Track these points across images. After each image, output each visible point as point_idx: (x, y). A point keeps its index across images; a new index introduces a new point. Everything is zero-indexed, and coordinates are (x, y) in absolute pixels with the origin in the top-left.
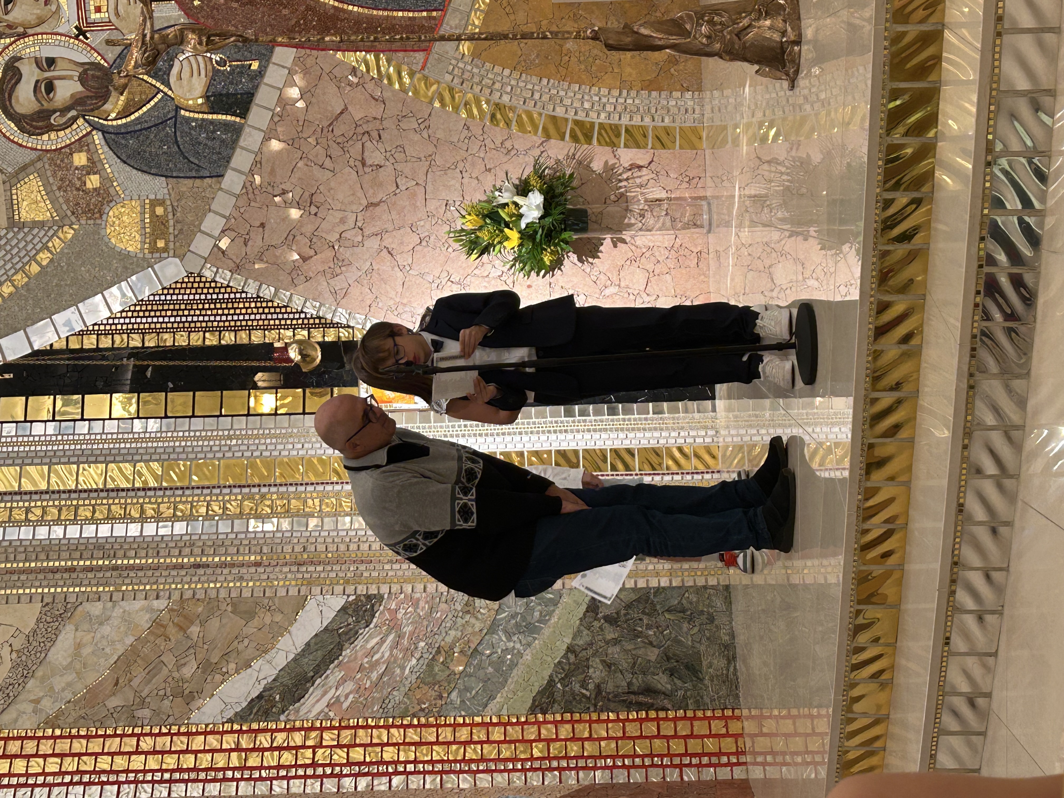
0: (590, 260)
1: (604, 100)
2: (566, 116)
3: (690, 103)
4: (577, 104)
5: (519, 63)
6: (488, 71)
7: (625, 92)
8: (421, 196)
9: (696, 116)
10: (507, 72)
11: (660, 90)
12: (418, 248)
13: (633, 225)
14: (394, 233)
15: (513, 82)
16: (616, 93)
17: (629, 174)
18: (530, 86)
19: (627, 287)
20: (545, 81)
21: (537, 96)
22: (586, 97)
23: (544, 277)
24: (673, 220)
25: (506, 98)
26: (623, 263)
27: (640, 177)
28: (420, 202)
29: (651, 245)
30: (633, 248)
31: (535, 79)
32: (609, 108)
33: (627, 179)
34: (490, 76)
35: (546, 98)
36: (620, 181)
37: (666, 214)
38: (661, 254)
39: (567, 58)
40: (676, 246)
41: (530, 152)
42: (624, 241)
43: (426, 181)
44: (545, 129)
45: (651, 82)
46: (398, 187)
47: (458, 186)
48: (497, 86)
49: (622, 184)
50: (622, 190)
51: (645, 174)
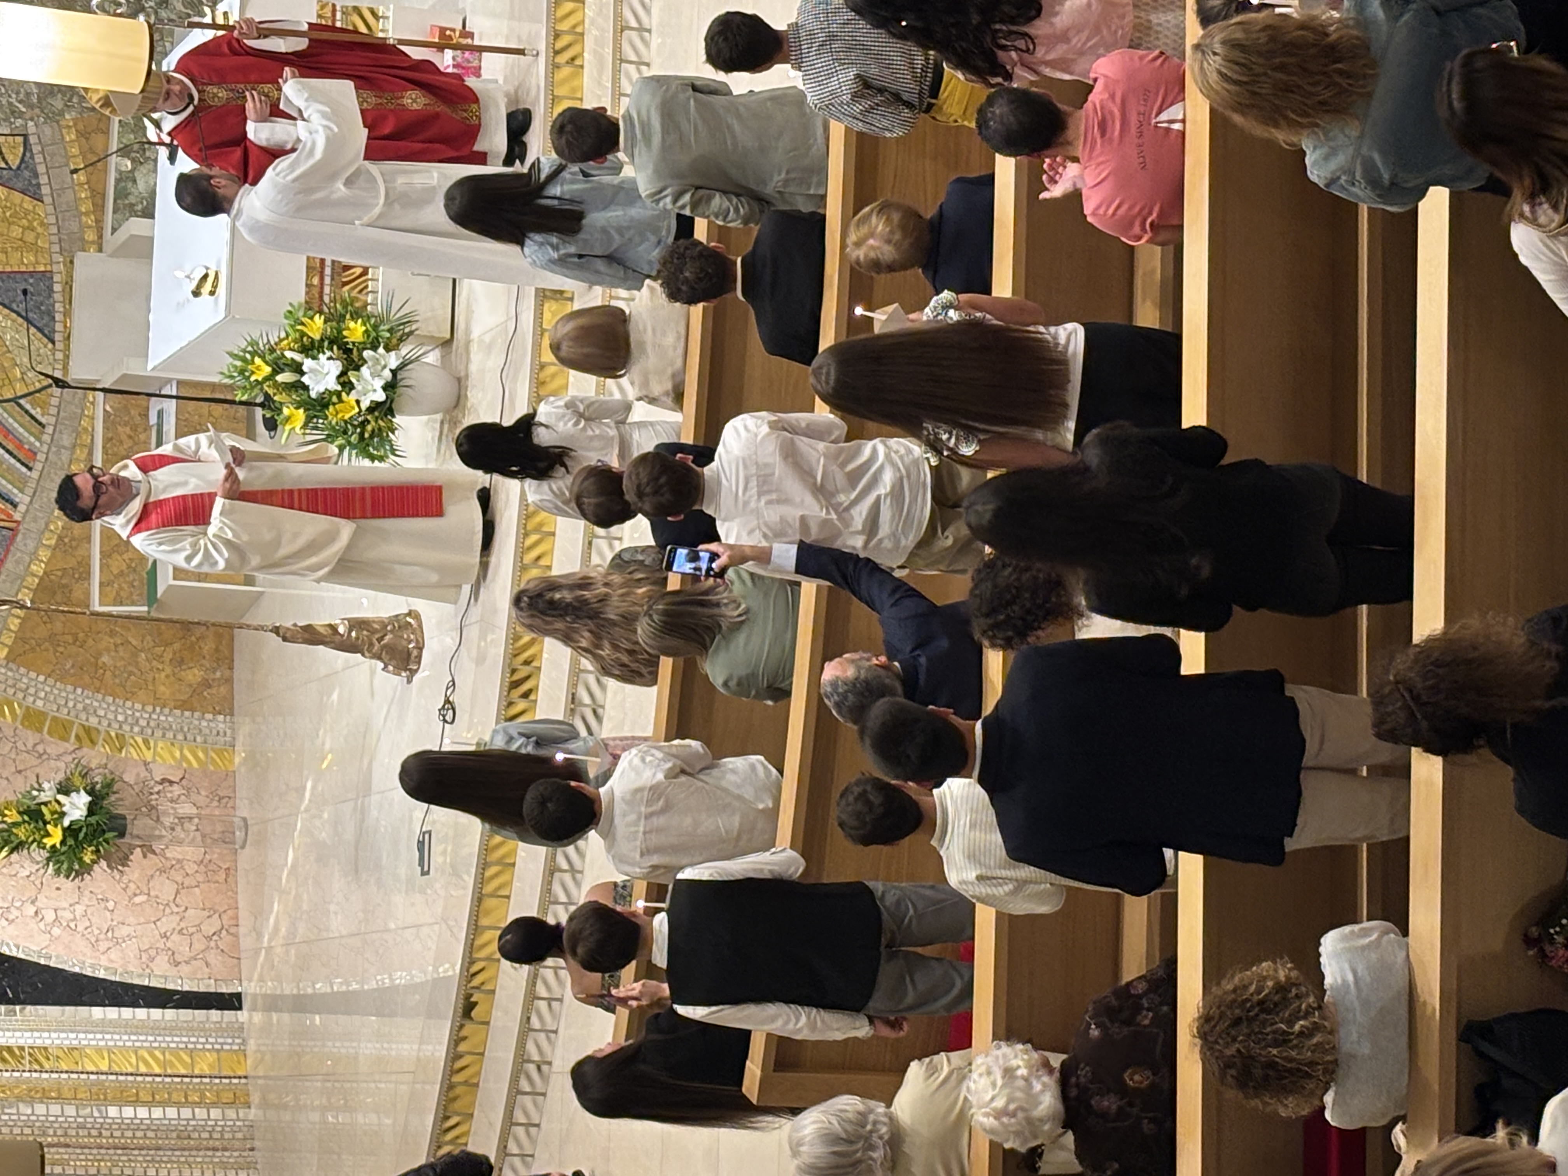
0: (120, 868)
1: (138, 714)
2: (100, 727)
3: (221, 726)
4: (111, 716)
5: (53, 671)
6: (22, 675)
7: (158, 709)
9: (227, 739)
10: (41, 678)
11: (193, 710)
13: (163, 837)
15: (47, 689)
16: (149, 708)
17: (161, 787)
18: (64, 694)
19: (157, 897)
20: (79, 691)
21: (71, 704)
22: (120, 710)
23: (73, 880)
24: (204, 836)
25: (40, 703)
26: (152, 872)
27: (171, 792)
29: (180, 857)
30: (163, 860)
31: (70, 688)
32: (143, 723)
33: (158, 793)
34: (25, 680)
35: (80, 706)
36: (151, 794)
37: (197, 830)
38: (191, 868)
39: (101, 671)
40: (205, 861)
41: (63, 758)
42: (154, 852)
44: (77, 737)
45: (184, 702)
48: (32, 691)
49: (153, 797)
50: (153, 803)
51: (177, 790)
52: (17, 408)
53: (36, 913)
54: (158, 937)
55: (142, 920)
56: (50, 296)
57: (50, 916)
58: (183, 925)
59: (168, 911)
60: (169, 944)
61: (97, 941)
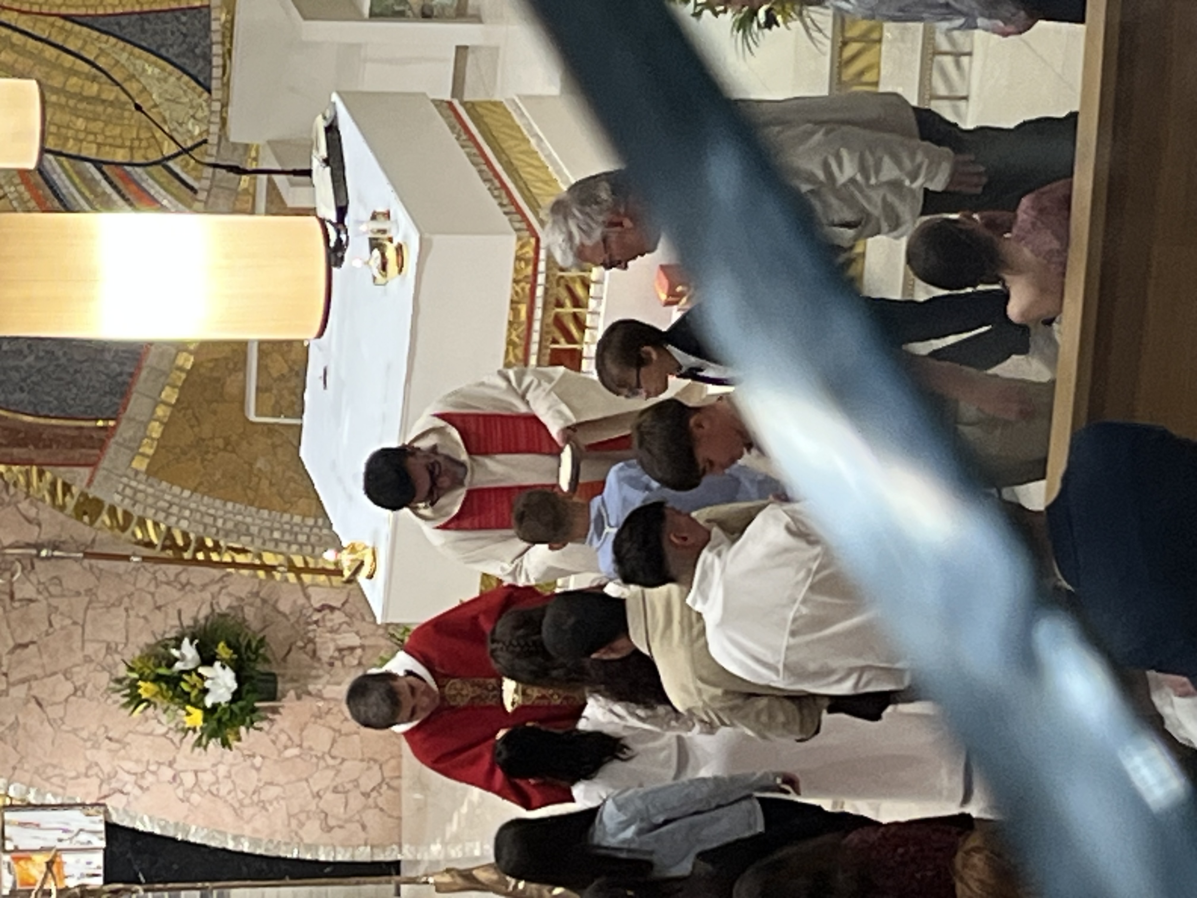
0: (270, 716)
1: (296, 529)
4: (265, 533)
5: (201, 484)
6: (164, 491)
8: (77, 637)
10: (187, 493)
12: (73, 698)
13: (320, 676)
14: (45, 680)
15: (194, 506)
16: (310, 522)
17: (320, 615)
18: (212, 511)
19: (310, 748)
20: (230, 505)
21: (220, 523)
22: (276, 525)
25: (184, 524)
26: (306, 719)
27: (331, 620)
28: (77, 644)
30: (319, 702)
31: (218, 503)
32: (302, 540)
33: (316, 622)
34: (166, 497)
35: (230, 525)
36: (309, 624)
39: (256, 479)
42: (309, 694)
43: (84, 621)
46: (51, 625)
47: (122, 625)
49: (311, 627)
50: (311, 635)
51: (338, 617)
52: (165, 172)
53: (174, 778)
54: (310, 797)
55: (293, 777)
56: (207, 36)
57: (189, 779)
58: (338, 780)
59: (322, 764)
60: (322, 804)
61: (242, 805)
